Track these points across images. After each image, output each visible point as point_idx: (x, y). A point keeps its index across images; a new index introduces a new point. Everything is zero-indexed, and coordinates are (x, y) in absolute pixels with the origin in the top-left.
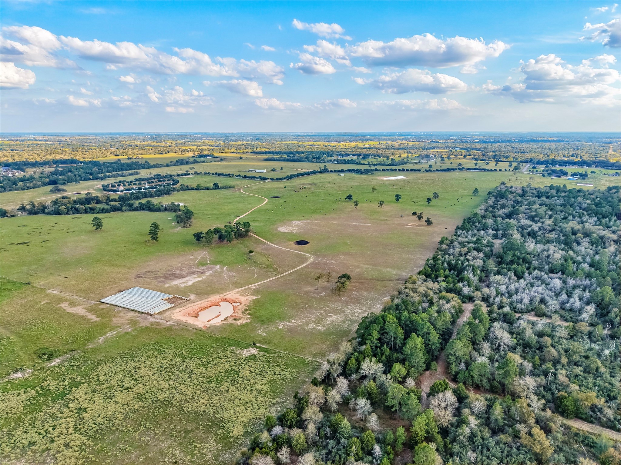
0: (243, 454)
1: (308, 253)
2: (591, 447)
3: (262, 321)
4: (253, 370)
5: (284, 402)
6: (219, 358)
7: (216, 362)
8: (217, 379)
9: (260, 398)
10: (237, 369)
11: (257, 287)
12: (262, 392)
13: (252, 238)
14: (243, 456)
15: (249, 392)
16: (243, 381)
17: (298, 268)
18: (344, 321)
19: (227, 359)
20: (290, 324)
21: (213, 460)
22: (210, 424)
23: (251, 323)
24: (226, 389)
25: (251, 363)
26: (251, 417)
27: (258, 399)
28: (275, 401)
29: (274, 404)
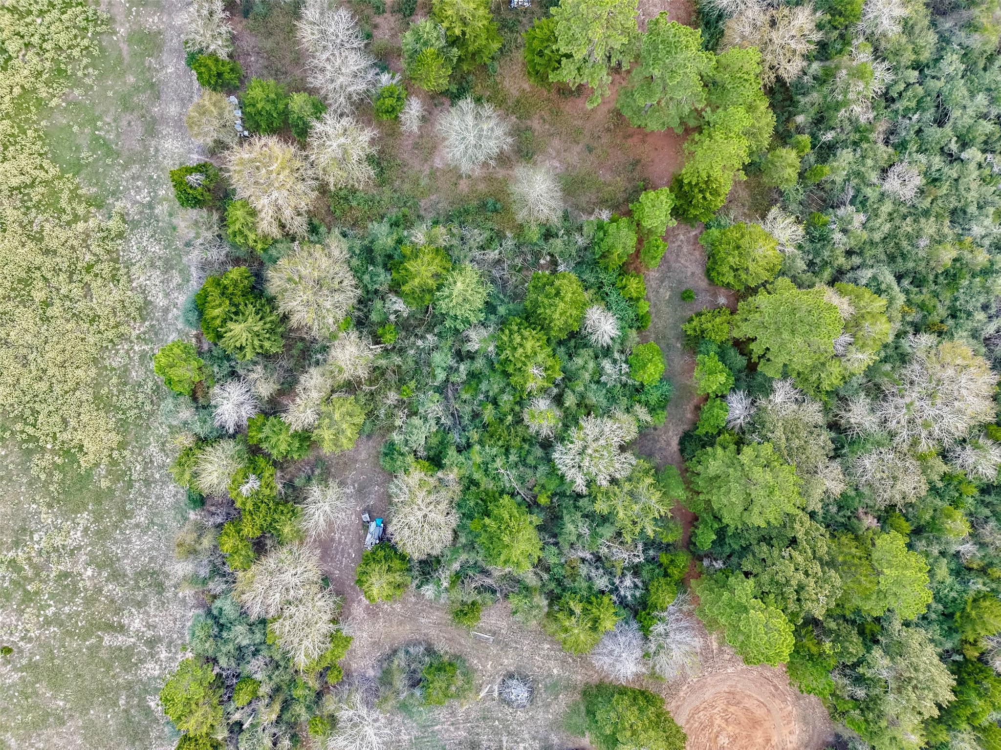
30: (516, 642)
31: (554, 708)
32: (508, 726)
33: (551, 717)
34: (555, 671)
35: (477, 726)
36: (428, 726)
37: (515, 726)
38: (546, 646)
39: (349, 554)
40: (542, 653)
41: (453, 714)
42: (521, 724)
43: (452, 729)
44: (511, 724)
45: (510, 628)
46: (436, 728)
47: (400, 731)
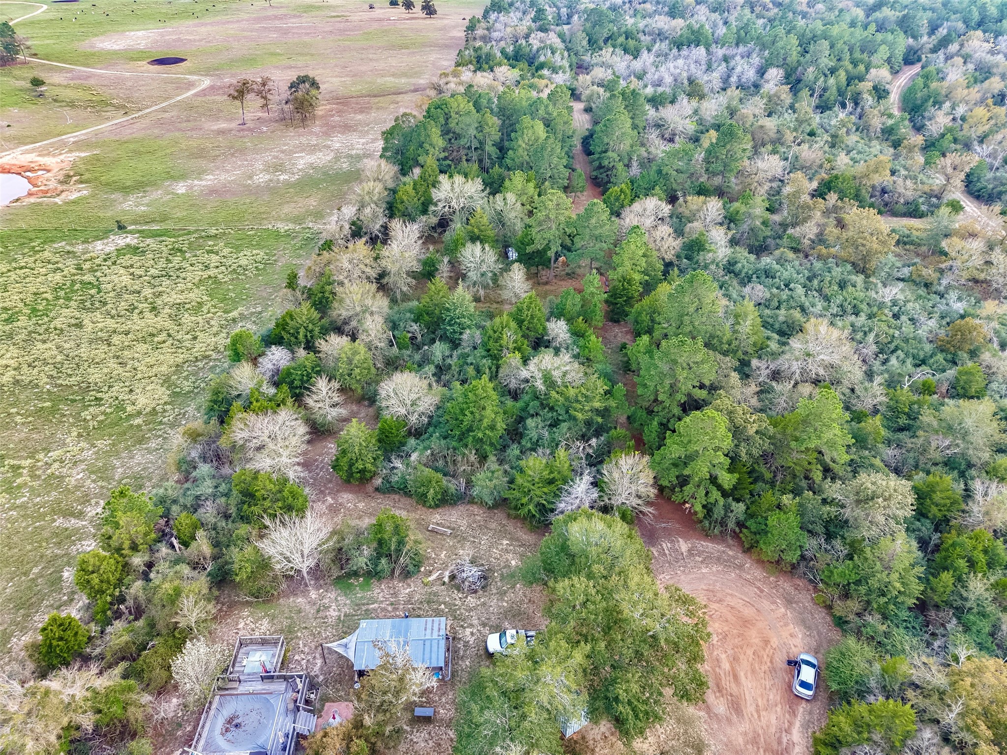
0: (194, 436)
1: (191, 73)
2: (905, 243)
3: (125, 188)
4: (138, 272)
5: (260, 313)
6: (21, 268)
7: (14, 276)
8: (34, 310)
9: (187, 319)
10: (88, 278)
11: (83, 137)
12: (187, 306)
13: (30, 65)
14: (195, 441)
15: (147, 314)
16: (119, 295)
17: (179, 98)
18: (337, 158)
19: (50, 266)
20: (204, 183)
21: (94, 481)
22: (48, 404)
23: (93, 196)
24: (73, 321)
25: (126, 260)
26: (179, 360)
27: (183, 320)
28: (235, 314)
29: (234, 320)
30: (474, 537)
31: (510, 595)
32: (455, 611)
33: (505, 604)
34: (513, 563)
35: (419, 608)
36: (364, 604)
37: (463, 611)
38: (505, 542)
39: (327, 469)
40: (500, 547)
41: (395, 595)
42: (470, 610)
43: (390, 608)
44: (459, 609)
45: (469, 526)
46: (372, 606)
47: (330, 607)
